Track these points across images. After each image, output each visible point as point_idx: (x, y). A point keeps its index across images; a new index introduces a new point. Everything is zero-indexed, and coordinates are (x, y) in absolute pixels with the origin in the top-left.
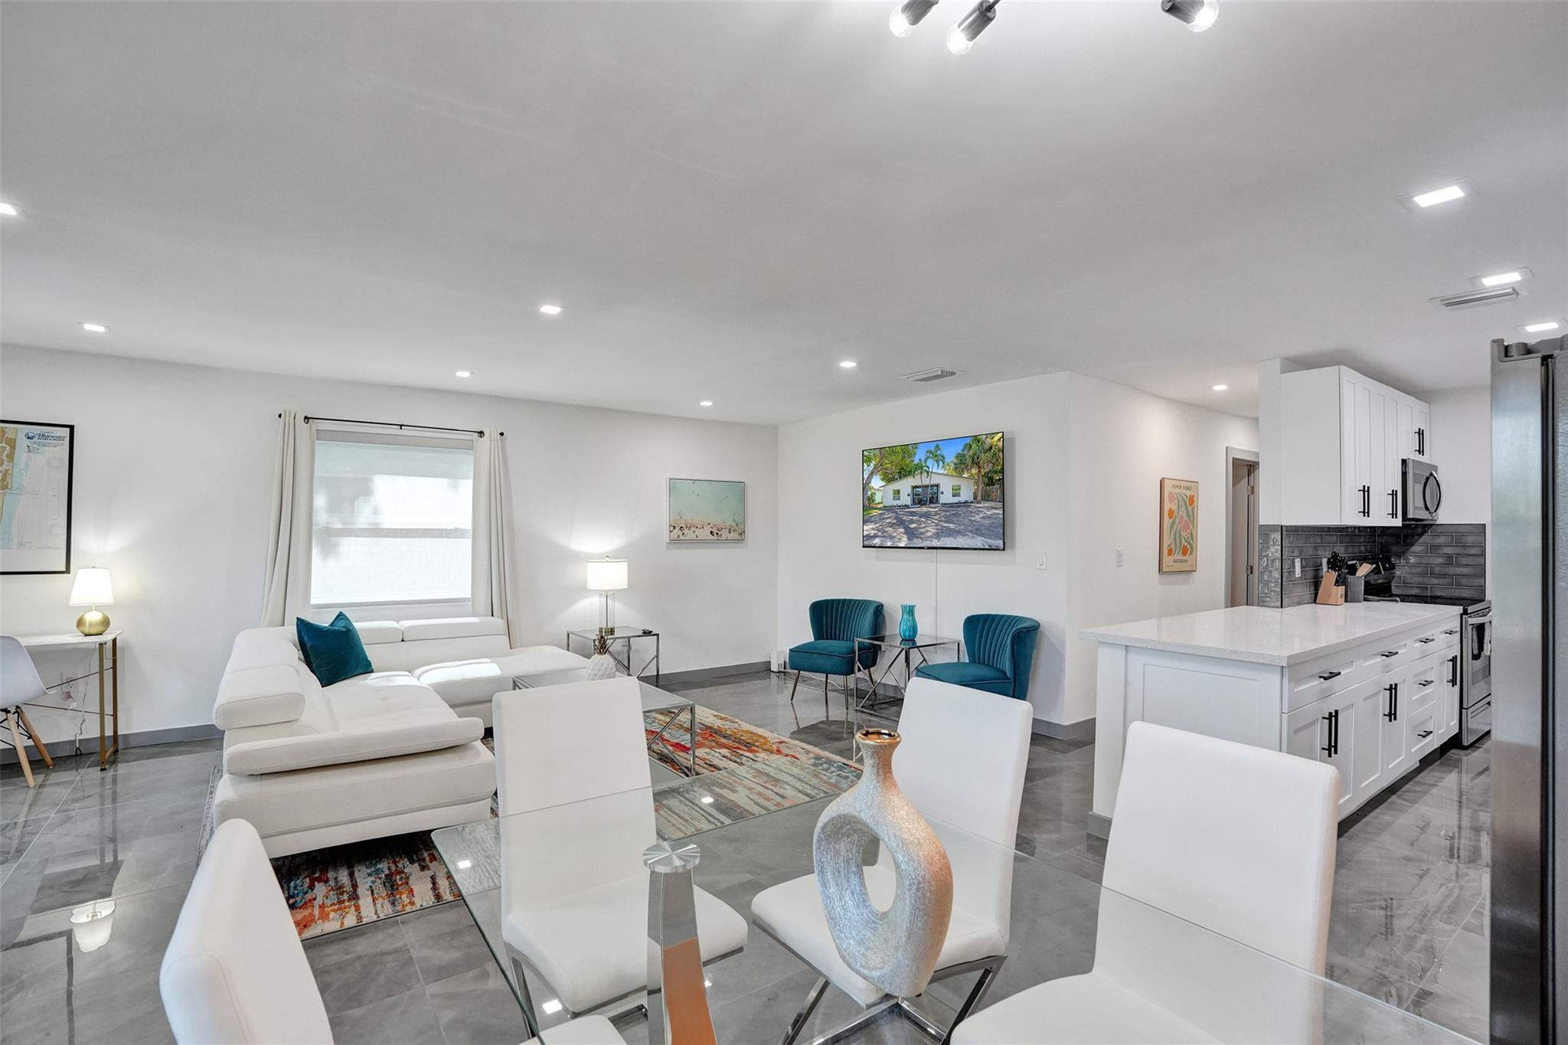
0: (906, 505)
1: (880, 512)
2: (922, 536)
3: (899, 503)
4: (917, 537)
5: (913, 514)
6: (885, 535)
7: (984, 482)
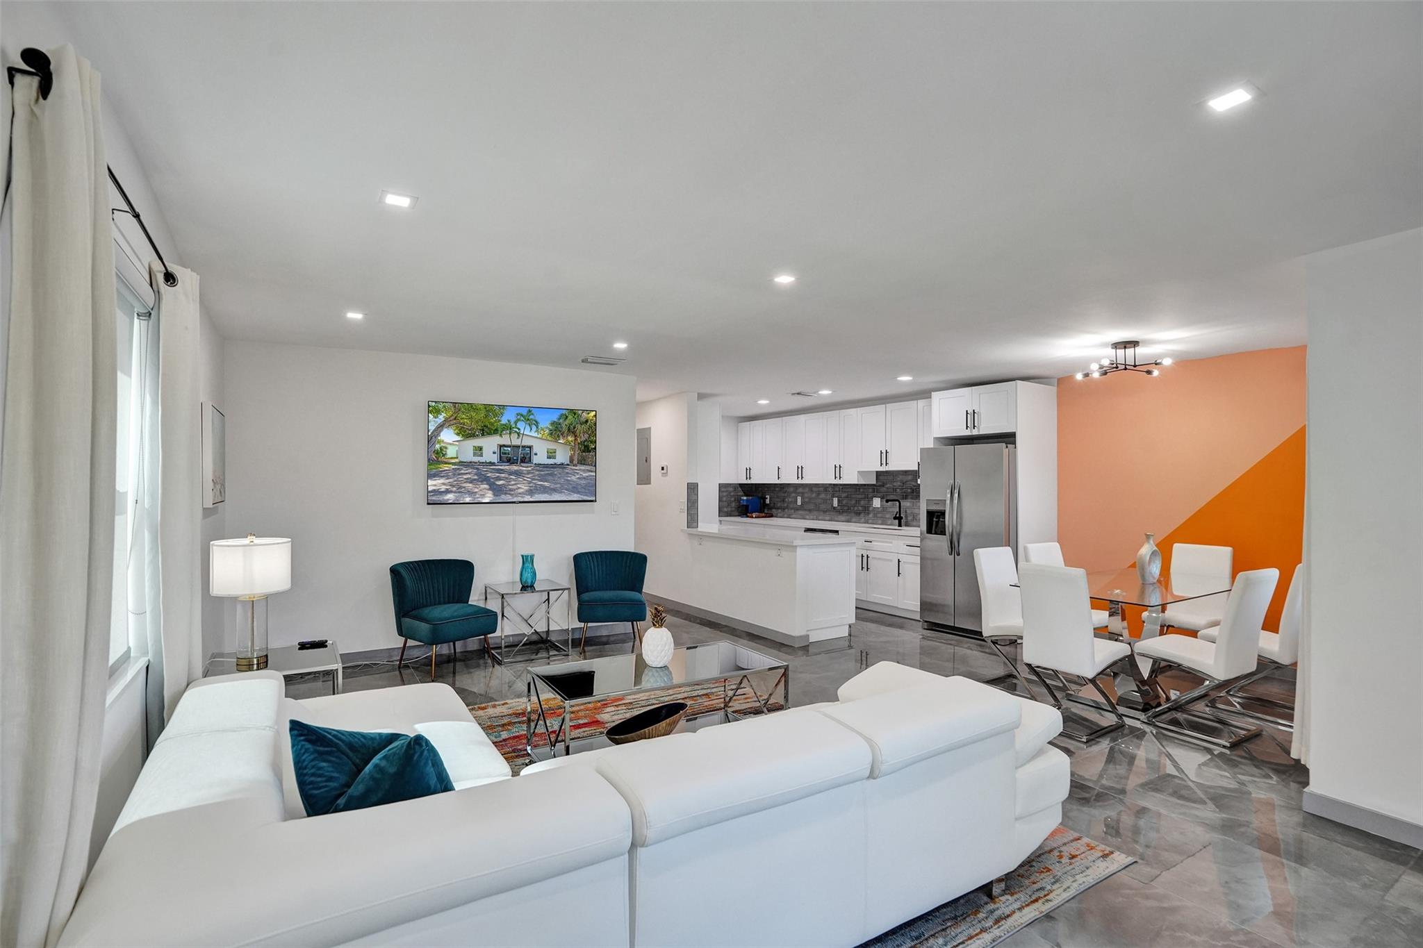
0: (490, 463)
1: (453, 467)
2: (513, 493)
3: (482, 459)
4: (506, 494)
5: (500, 471)
6: (460, 490)
7: (580, 449)
